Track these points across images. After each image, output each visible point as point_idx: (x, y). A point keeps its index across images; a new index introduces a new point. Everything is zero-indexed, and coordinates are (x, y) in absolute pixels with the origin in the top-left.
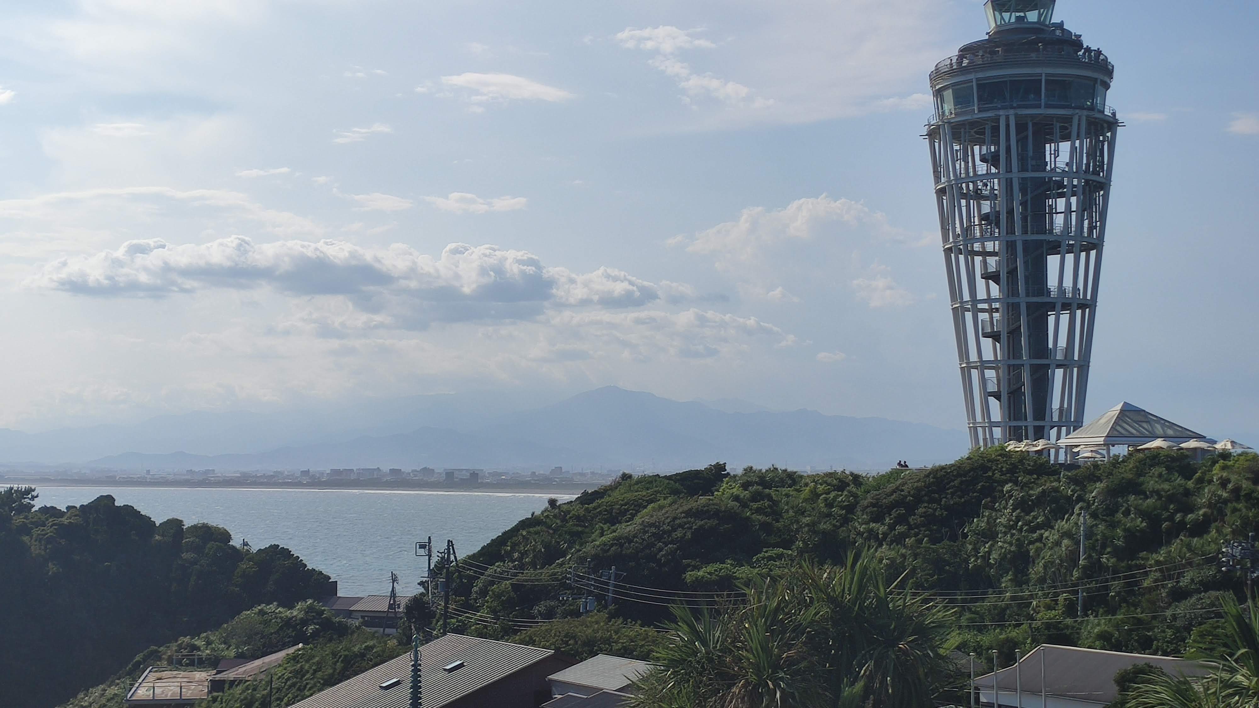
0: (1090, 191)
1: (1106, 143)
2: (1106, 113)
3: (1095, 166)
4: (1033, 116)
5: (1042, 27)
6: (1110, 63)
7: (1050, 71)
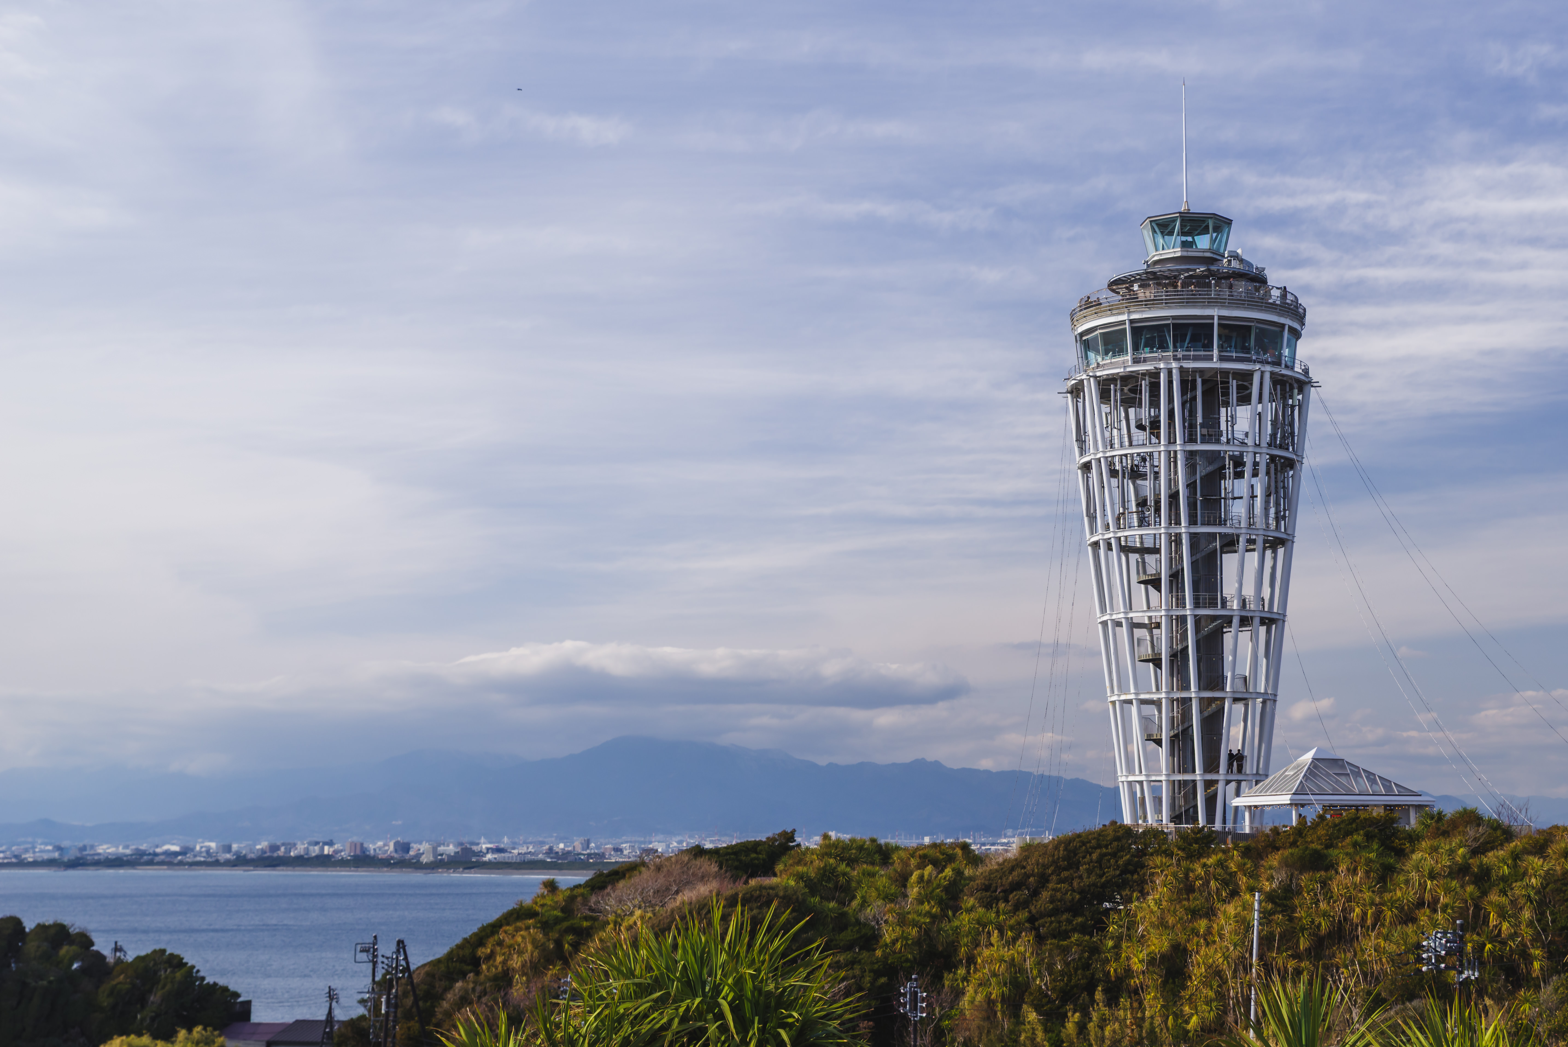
0: (1276, 470)
1: (1297, 408)
2: (1296, 369)
3: (1283, 437)
4: (1201, 371)
5: (1215, 256)
6: (1300, 305)
7: (1225, 313)
